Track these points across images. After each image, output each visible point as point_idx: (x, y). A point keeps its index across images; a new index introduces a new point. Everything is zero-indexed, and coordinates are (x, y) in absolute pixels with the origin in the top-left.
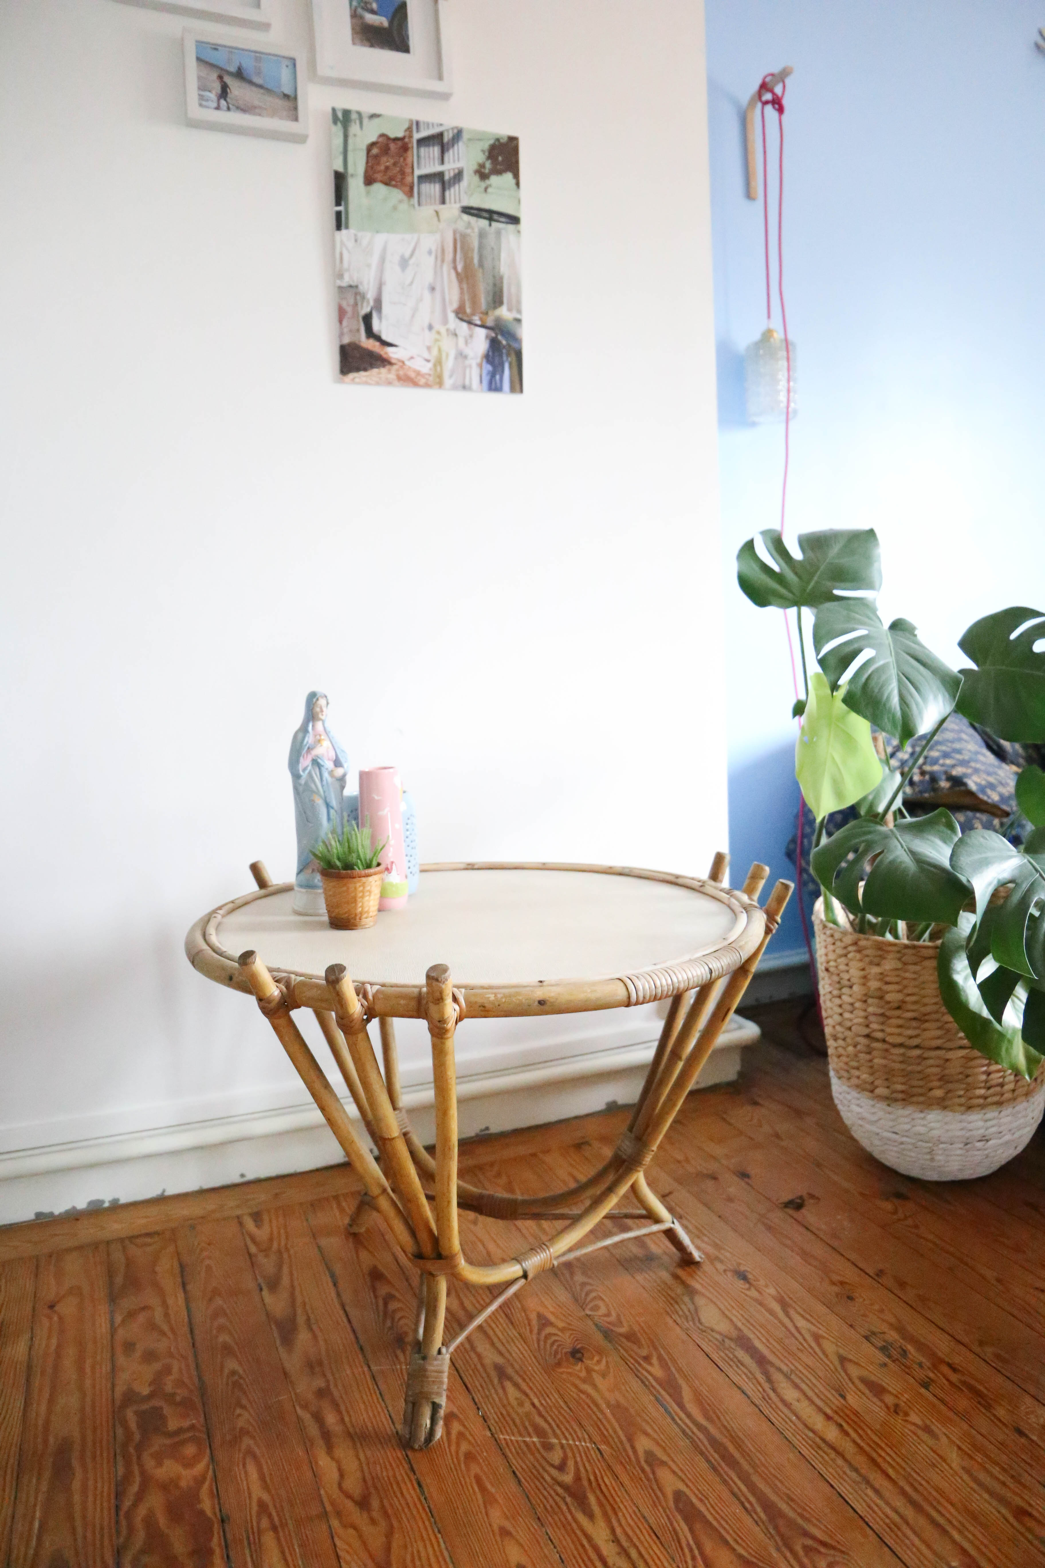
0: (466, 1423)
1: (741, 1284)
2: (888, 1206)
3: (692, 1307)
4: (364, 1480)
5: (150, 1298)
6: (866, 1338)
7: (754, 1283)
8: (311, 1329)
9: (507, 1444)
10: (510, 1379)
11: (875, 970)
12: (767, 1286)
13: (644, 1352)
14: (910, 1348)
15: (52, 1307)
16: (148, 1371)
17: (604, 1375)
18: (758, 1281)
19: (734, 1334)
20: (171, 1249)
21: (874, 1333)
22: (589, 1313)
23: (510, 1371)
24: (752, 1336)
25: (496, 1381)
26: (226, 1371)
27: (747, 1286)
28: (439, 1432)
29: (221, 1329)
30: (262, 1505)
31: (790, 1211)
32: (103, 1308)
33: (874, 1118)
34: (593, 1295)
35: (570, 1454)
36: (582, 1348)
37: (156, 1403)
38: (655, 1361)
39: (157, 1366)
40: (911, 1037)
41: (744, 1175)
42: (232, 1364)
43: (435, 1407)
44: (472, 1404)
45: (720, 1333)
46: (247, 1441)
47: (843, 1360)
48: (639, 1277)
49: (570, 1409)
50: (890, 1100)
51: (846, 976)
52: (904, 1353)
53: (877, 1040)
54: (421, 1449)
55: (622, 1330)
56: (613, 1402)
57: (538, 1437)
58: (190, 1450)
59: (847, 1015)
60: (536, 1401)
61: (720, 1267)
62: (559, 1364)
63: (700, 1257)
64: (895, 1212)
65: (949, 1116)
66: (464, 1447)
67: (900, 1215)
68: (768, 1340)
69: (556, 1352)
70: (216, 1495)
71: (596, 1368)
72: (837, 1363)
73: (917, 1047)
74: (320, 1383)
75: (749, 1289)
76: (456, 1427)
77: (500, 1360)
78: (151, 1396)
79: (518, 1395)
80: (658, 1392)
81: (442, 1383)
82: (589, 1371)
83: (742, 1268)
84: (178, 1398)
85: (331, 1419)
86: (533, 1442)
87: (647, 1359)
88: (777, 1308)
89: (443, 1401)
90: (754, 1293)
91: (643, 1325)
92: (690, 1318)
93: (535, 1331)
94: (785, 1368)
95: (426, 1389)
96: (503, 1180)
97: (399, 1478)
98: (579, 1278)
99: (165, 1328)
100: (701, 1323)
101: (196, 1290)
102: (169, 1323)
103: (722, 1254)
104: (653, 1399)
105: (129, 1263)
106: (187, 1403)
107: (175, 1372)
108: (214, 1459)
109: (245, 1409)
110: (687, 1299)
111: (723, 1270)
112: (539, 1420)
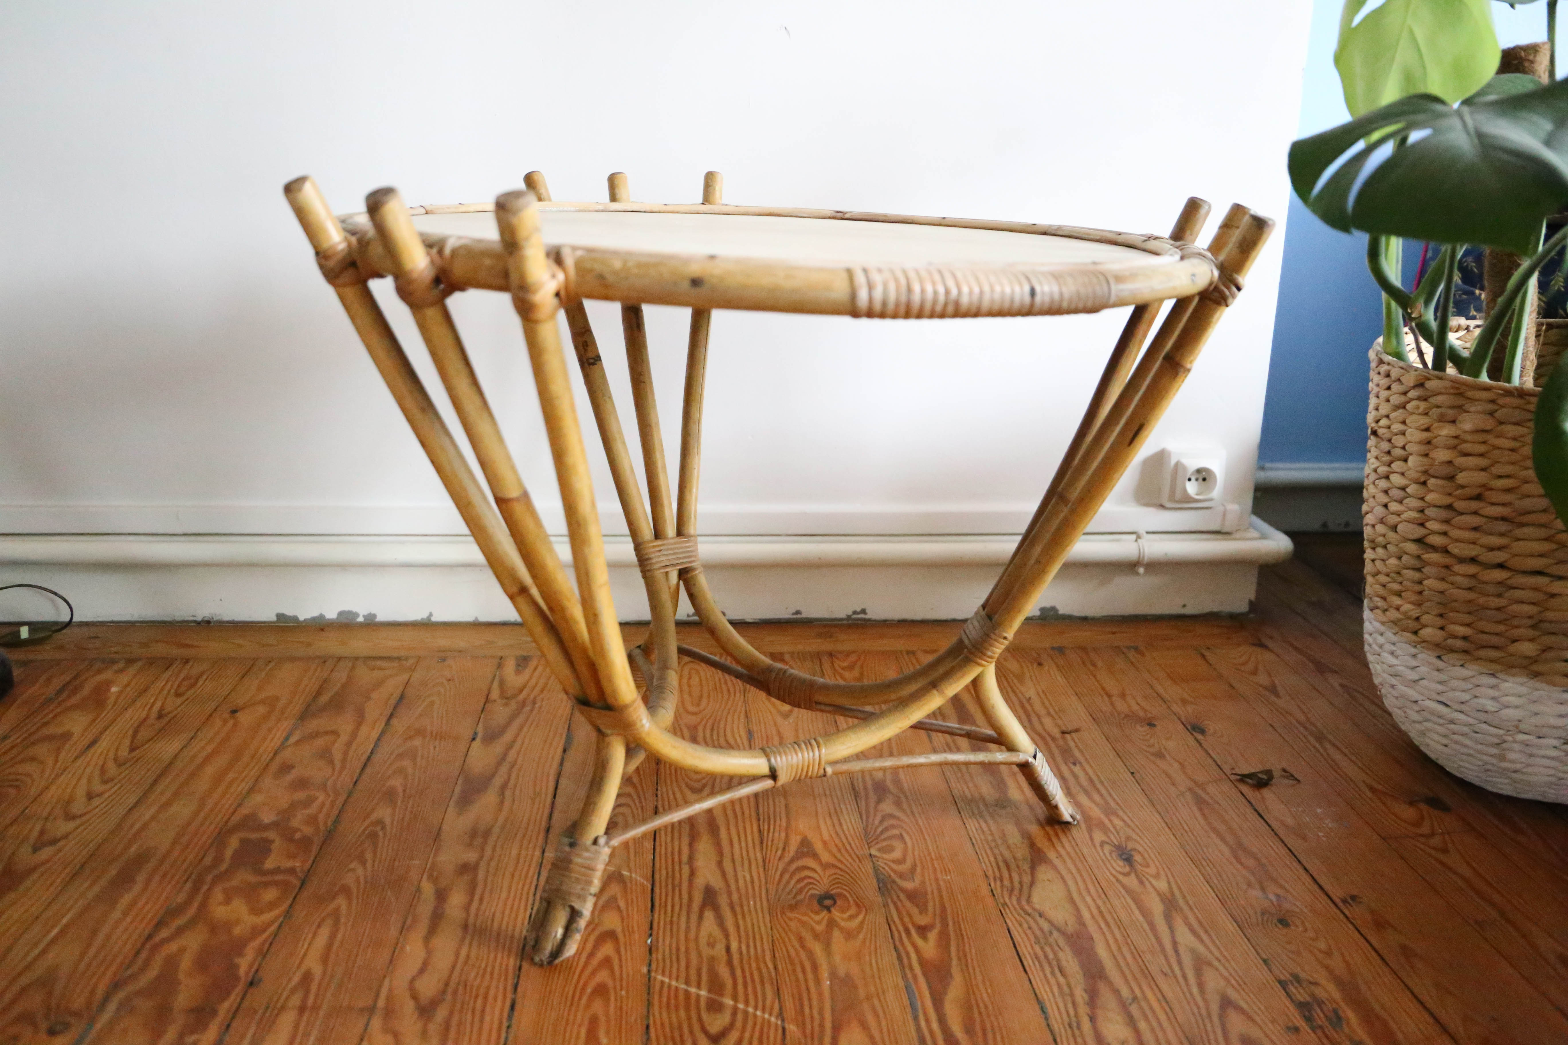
0: (622, 949)
1: (1119, 865)
2: (1407, 812)
3: (1027, 879)
4: (447, 984)
5: (345, 722)
6: (1283, 984)
7: (1139, 867)
8: (502, 794)
9: (662, 988)
10: (716, 909)
11: (1446, 431)
12: (1157, 876)
13: (923, 921)
14: (1351, 1015)
15: (234, 712)
16: (284, 799)
17: (849, 935)
18: (1148, 866)
19: (1072, 927)
20: (403, 678)
21: (1297, 979)
22: (874, 852)
23: (723, 900)
24: (1096, 936)
25: (696, 907)
26: (373, 817)
27: (1127, 869)
28: (571, 950)
29: (401, 771)
30: (307, 977)
31: (1245, 789)
32: (287, 724)
33: (1413, 676)
34: (894, 832)
35: (739, 1024)
36: (840, 895)
37: (271, 835)
38: (933, 936)
39: (301, 795)
40: (1491, 549)
41: (1196, 728)
42: (384, 813)
43: (574, 914)
44: (647, 926)
45: (1050, 922)
46: (341, 902)
47: (1226, 1003)
48: (972, 825)
49: (775, 968)
50: (1441, 649)
51: (1399, 441)
52: (1337, 1019)
53: (1433, 548)
54: (541, 965)
55: (909, 885)
56: (842, 972)
57: (710, 991)
58: (270, 895)
59: (1394, 507)
60: (734, 945)
61: (1098, 836)
62: (793, 908)
63: (1071, 816)
64: (1418, 824)
65: (1539, 690)
66: (603, 976)
67: (1425, 829)
68: (1119, 948)
69: (800, 891)
70: (263, 954)
71: (843, 924)
72: (1215, 1007)
73: (1499, 566)
74: (471, 856)
75: (1127, 875)
76: (607, 949)
77: (716, 882)
78: (273, 826)
79: (717, 932)
80: (915, 977)
81: (589, 883)
82: (832, 924)
83: (1130, 845)
84: (298, 836)
85: (456, 900)
86: (698, 996)
87: (923, 930)
88: (1157, 908)
89: (587, 909)
90: (1131, 882)
91: (942, 883)
92: (1016, 892)
93: (787, 859)
94: (1125, 992)
95: (564, 888)
97: (492, 992)
98: (887, 807)
99: (338, 758)
100: (1029, 900)
101: (400, 725)
102: (346, 753)
103: (1110, 820)
104: (901, 984)
105: (349, 681)
106: (305, 842)
107: (316, 805)
108: (288, 914)
109: (364, 863)
110: (1026, 867)
111: (1103, 843)
112: (723, 972)
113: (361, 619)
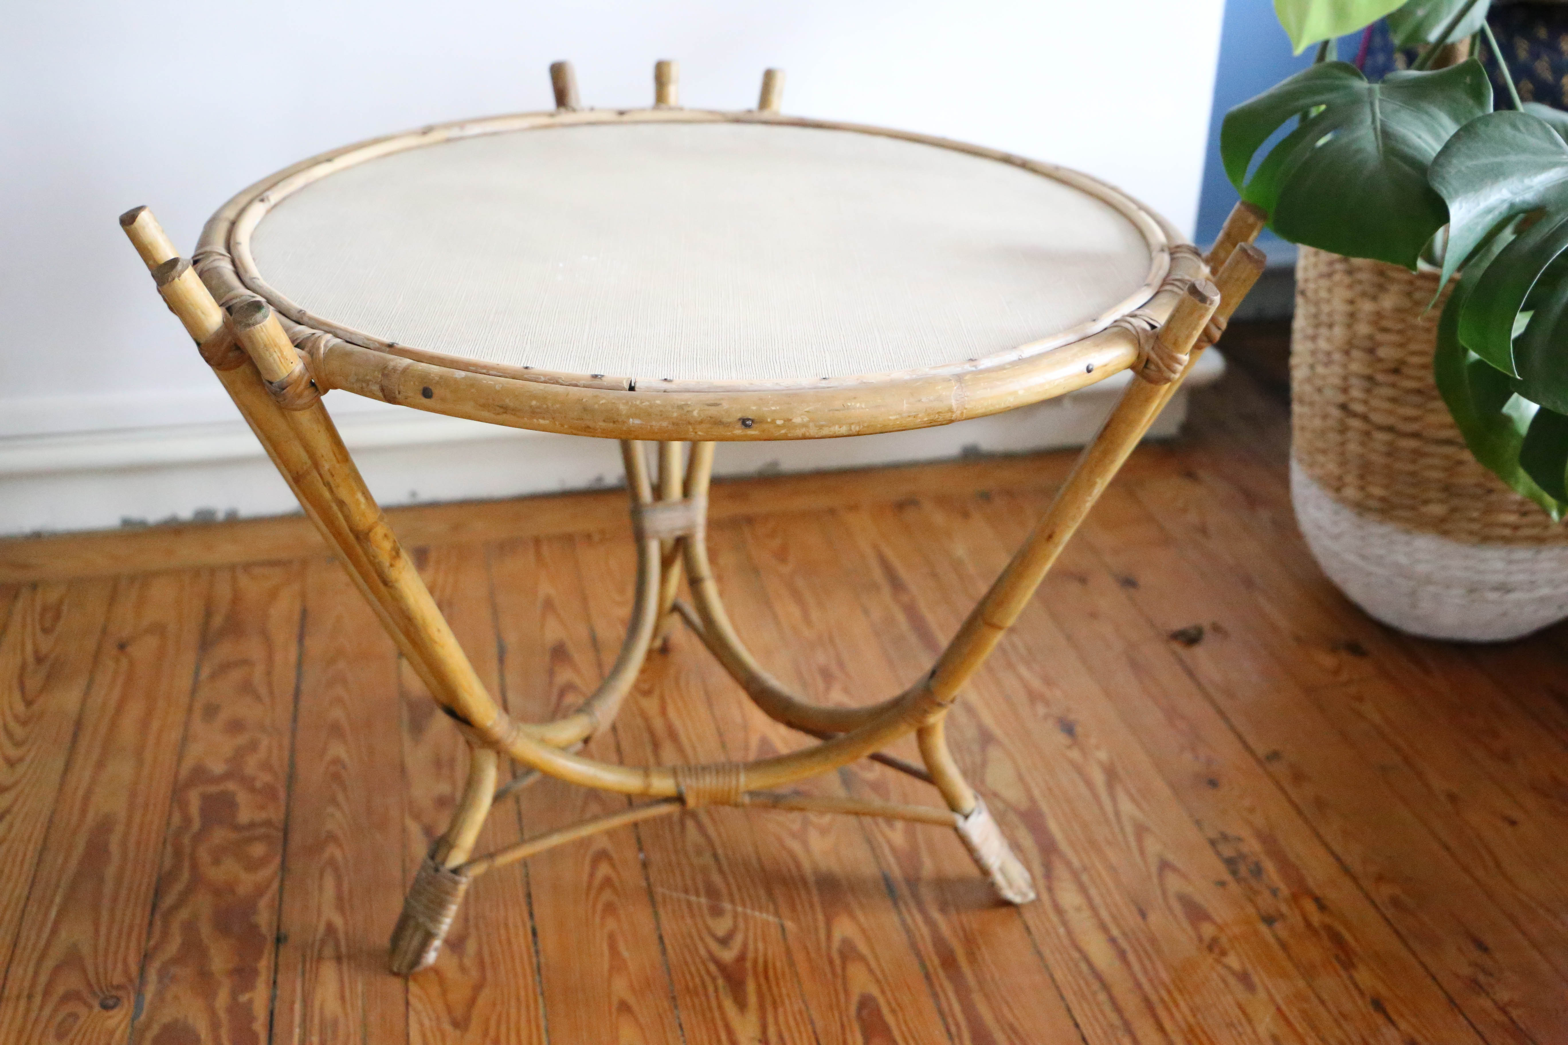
0: (618, 867)
1: (1062, 739)
2: (1328, 661)
3: (978, 759)
5: (253, 648)
6: (1213, 843)
7: (1080, 740)
11: (1367, 306)
12: (1098, 747)
14: (1270, 867)
15: (122, 647)
16: (227, 745)
17: (824, 833)
18: (1087, 738)
19: (1024, 805)
20: (296, 587)
21: (1225, 837)
24: (1048, 813)
26: (329, 756)
27: (1069, 743)
29: (337, 701)
30: (330, 928)
31: (1177, 647)
32: (189, 657)
33: (1336, 530)
35: (741, 925)
37: (231, 786)
39: (241, 740)
40: (1407, 419)
41: (1129, 583)
42: (337, 750)
44: (635, 842)
45: (1004, 801)
46: (332, 850)
47: (1164, 866)
50: (1361, 508)
51: (1326, 308)
52: (1258, 871)
53: (1355, 415)
55: (870, 776)
56: (823, 870)
57: (708, 897)
58: (258, 850)
59: (1320, 370)
60: (720, 852)
61: (1041, 710)
64: (1337, 672)
65: (1449, 546)
67: (1344, 677)
68: (1068, 822)
70: (278, 910)
71: (816, 822)
72: (1154, 869)
73: (1416, 435)
74: (444, 788)
75: (1069, 747)
76: (604, 870)
78: (227, 776)
79: (701, 840)
83: (1072, 717)
84: (258, 784)
86: (699, 904)
88: (1099, 778)
90: (1075, 754)
94: (1076, 863)
96: (775, 544)
97: (511, 922)
99: (263, 691)
101: (315, 647)
102: (270, 686)
103: (1052, 693)
105: (236, 599)
106: (269, 791)
107: (263, 750)
108: (284, 867)
109: (339, 808)
110: (976, 748)
111: (1045, 717)
112: (716, 878)
113: (221, 516)
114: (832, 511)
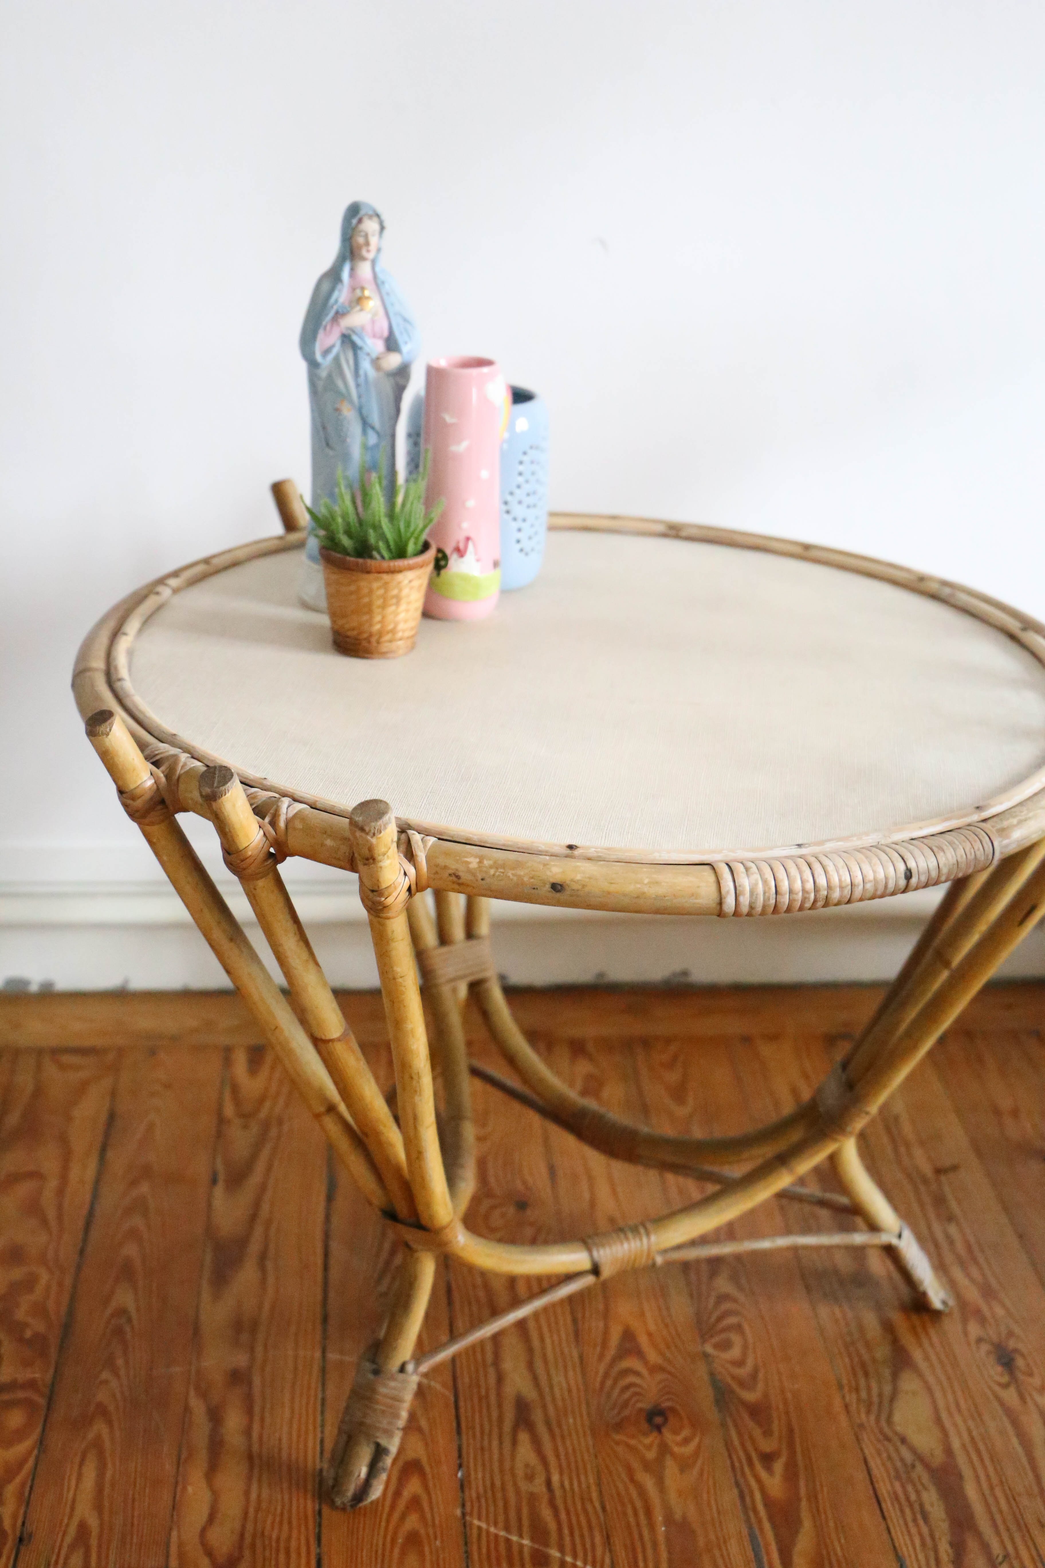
0: (431, 1484)
1: (996, 1372)
3: (887, 1389)
4: (242, 1535)
5: (48, 1157)
7: (1021, 1377)
8: (262, 1267)
9: (479, 1536)
10: (532, 1428)
12: (1041, 1390)
13: (767, 1446)
17: (684, 1465)
18: (1031, 1374)
19: (939, 1457)
20: (107, 1083)
22: (709, 1349)
23: (537, 1416)
24: (967, 1472)
25: (508, 1426)
26: (113, 1305)
27: (1005, 1379)
28: (377, 1492)
29: (133, 1234)
30: (83, 1531)
34: (732, 1320)
36: (672, 1410)
38: (779, 1466)
39: (17, 1274)
42: (125, 1298)
43: (380, 1451)
44: (456, 1454)
45: (913, 1450)
46: (100, 1427)
48: (824, 1311)
49: (604, 1509)
54: (344, 1509)
55: (751, 1397)
56: (678, 1516)
57: (532, 1539)
58: (16, 1418)
60: (555, 1478)
61: (974, 1330)
62: (619, 1426)
63: (944, 1303)
66: (412, 1522)
68: (992, 1488)
69: (626, 1404)
70: (26, 1501)
71: (676, 1449)
74: (241, 1360)
75: (1005, 1386)
76: (413, 1486)
77: (529, 1390)
79: (534, 1460)
80: (760, 1521)
81: (397, 1416)
82: (664, 1449)
83: (1012, 1344)
84: (28, 1334)
85: (234, 1421)
86: (521, 1546)
87: (768, 1459)
88: (1038, 1434)
89: (393, 1446)
90: (1010, 1396)
91: (789, 1395)
92: (875, 1408)
93: (608, 1358)
94: (996, 1546)
95: (368, 1421)
96: (673, 1077)
97: (293, 1544)
98: (723, 1284)
99: (51, 1214)
100: (889, 1421)
101: (118, 1160)
102: (60, 1207)
103: (991, 1308)
104: (745, 1532)
105: (38, 1092)
106: (38, 1344)
107: (39, 1289)
108: (43, 1443)
109: (116, 1373)
110: (887, 1372)
111: (979, 1340)
112: (546, 1514)
113: (34, 988)
114: (747, 1040)
